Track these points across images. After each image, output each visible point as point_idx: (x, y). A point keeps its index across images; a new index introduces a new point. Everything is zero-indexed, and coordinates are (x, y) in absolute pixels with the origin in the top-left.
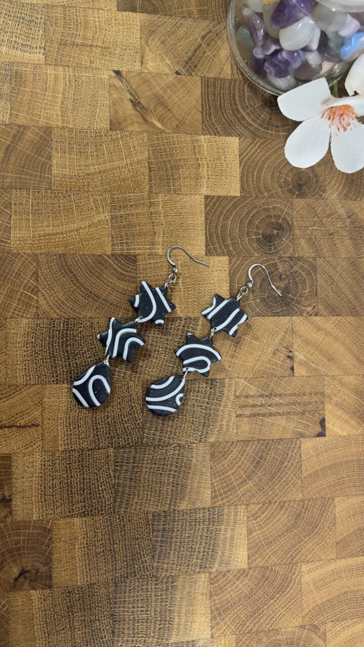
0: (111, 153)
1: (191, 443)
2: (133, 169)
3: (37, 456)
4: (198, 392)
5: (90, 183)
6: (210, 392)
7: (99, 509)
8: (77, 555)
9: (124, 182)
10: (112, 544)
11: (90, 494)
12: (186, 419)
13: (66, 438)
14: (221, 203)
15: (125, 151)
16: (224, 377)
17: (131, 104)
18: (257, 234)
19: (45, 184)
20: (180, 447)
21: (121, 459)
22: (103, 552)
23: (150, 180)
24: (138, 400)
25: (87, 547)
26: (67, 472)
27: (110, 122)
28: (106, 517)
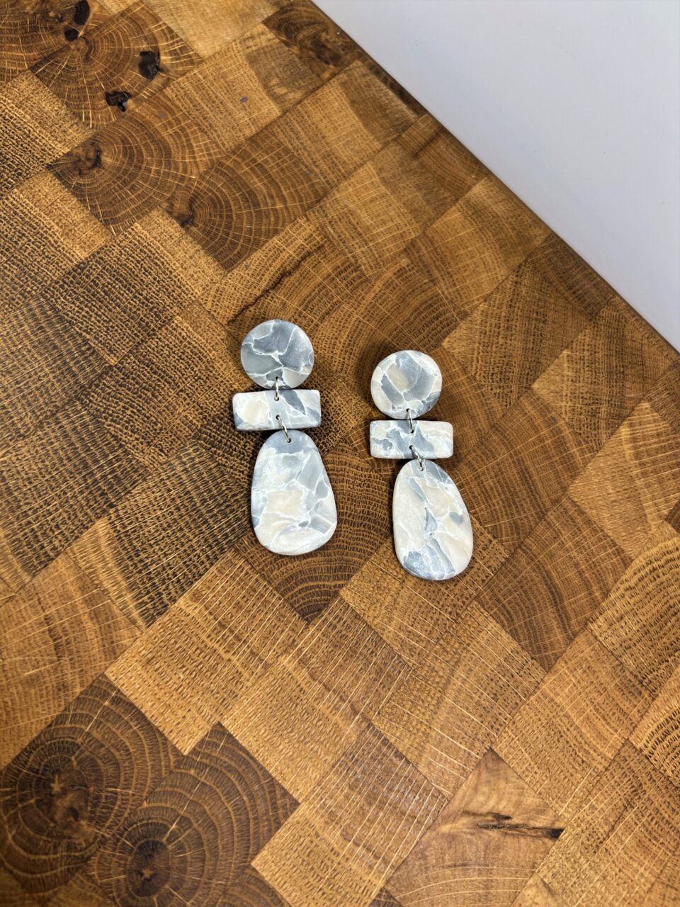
0: (461, 721)
1: (7, 452)
2: (418, 730)
3: (198, 291)
4: (57, 527)
5: (445, 653)
6: (38, 541)
7: (66, 286)
8: (48, 218)
9: (412, 702)
10: (12, 259)
11: (93, 295)
12: (44, 477)
13: (184, 334)
14: (267, 820)
15: (450, 744)
16: (36, 579)
17: (504, 813)
18: (174, 835)
19: (487, 597)
20: (21, 436)
21: (90, 361)
22: (16, 243)
23: (385, 742)
24: (134, 446)
25: (42, 235)
26: (145, 298)
27: (500, 758)
28: (49, 282)
